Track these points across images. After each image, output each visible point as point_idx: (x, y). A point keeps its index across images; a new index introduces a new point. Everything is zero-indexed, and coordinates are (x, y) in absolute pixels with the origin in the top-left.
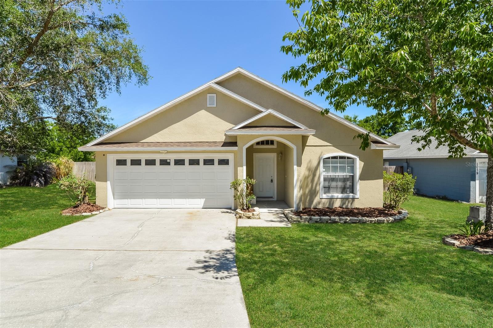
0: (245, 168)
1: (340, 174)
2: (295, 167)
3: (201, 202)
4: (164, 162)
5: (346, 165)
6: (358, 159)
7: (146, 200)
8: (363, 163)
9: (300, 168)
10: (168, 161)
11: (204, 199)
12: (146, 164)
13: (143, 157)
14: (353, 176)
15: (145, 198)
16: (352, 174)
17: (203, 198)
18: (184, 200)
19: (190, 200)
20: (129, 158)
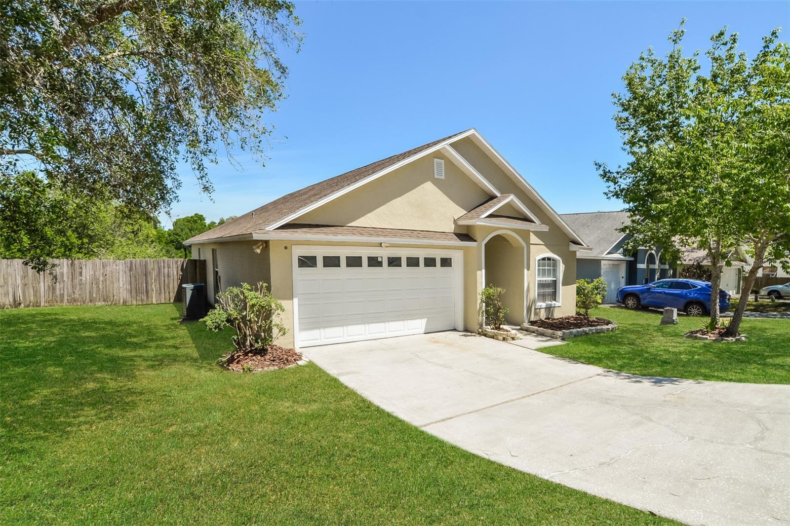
0: (484, 271)
1: (548, 279)
2: (526, 270)
3: (420, 324)
4: (374, 262)
5: (552, 268)
6: (561, 261)
7: (349, 327)
8: (565, 266)
9: (529, 272)
10: (379, 259)
11: (426, 319)
12: (348, 265)
13: (343, 253)
14: (555, 281)
15: (347, 325)
16: (555, 279)
17: (424, 318)
18: (401, 322)
19: (409, 322)
20: (320, 253)
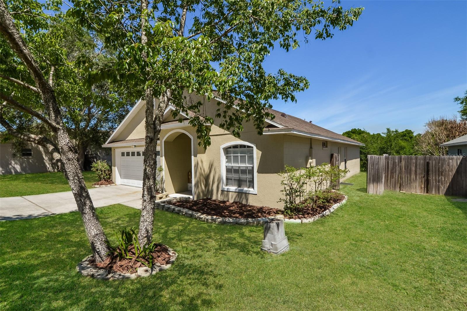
0: (164, 157)
1: (241, 165)
2: (193, 157)
5: (247, 155)
6: (255, 148)
8: (261, 152)
9: (196, 158)
10: (140, 153)
12: (132, 155)
13: (130, 151)
16: (252, 166)
